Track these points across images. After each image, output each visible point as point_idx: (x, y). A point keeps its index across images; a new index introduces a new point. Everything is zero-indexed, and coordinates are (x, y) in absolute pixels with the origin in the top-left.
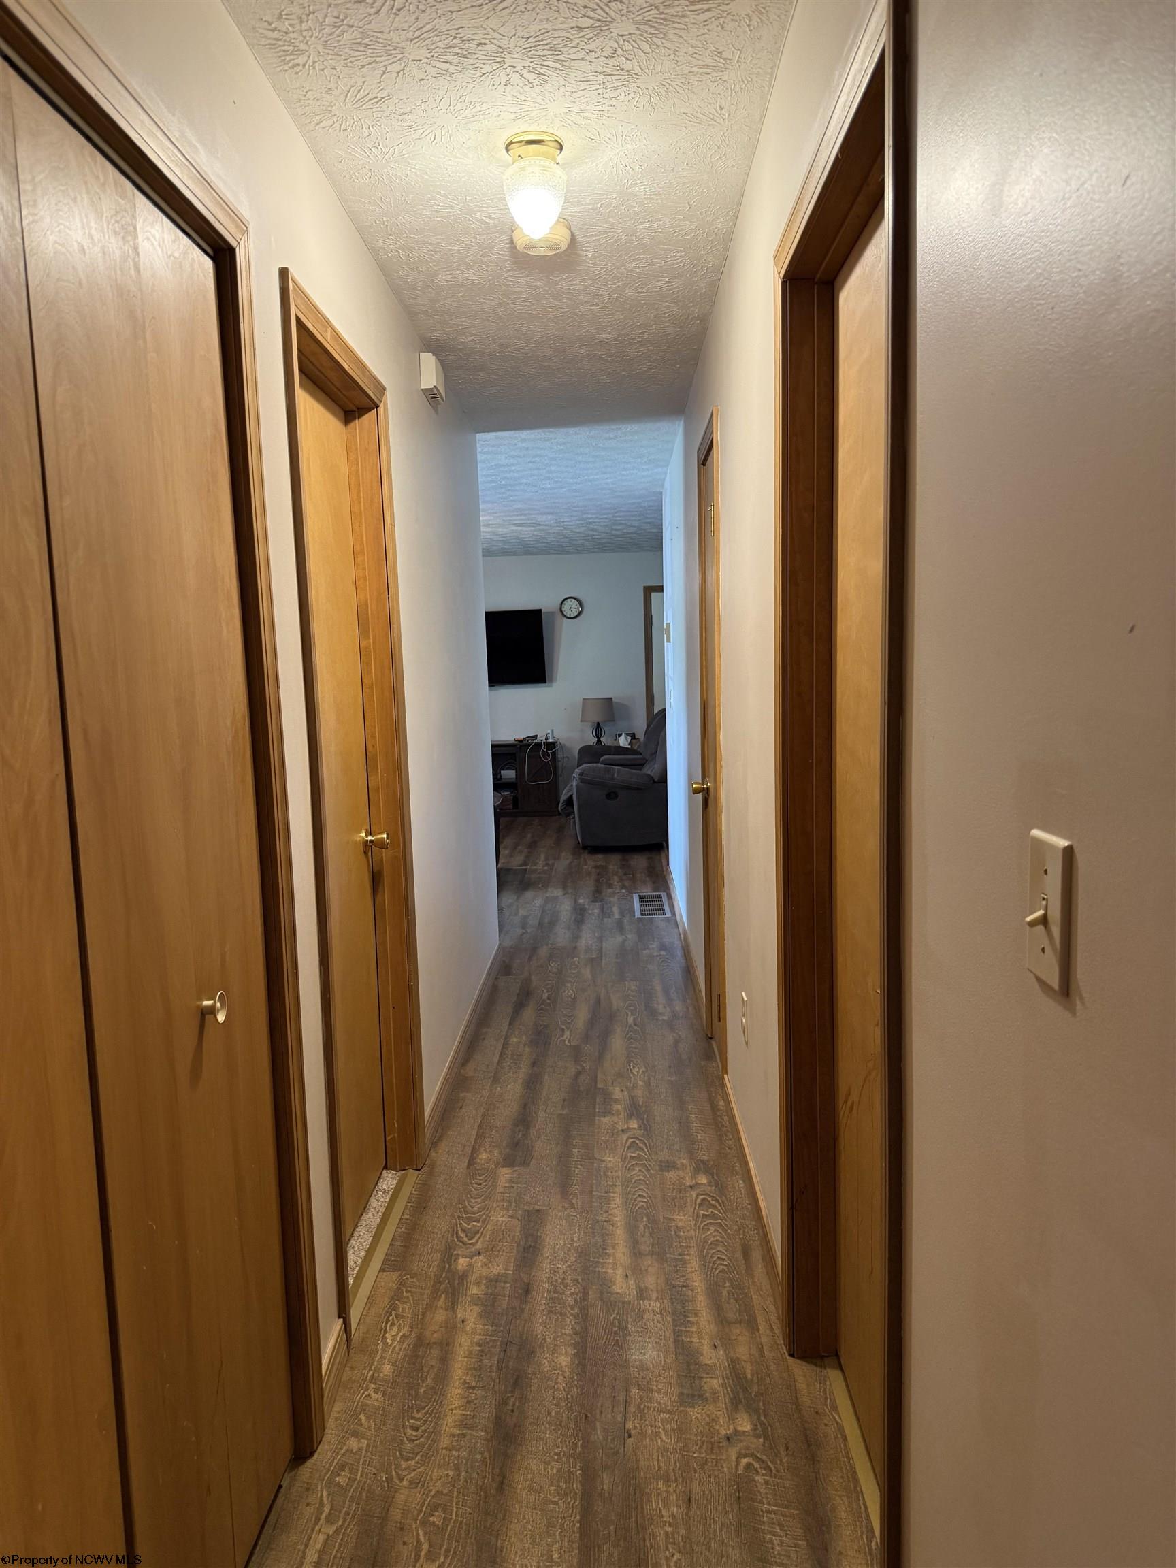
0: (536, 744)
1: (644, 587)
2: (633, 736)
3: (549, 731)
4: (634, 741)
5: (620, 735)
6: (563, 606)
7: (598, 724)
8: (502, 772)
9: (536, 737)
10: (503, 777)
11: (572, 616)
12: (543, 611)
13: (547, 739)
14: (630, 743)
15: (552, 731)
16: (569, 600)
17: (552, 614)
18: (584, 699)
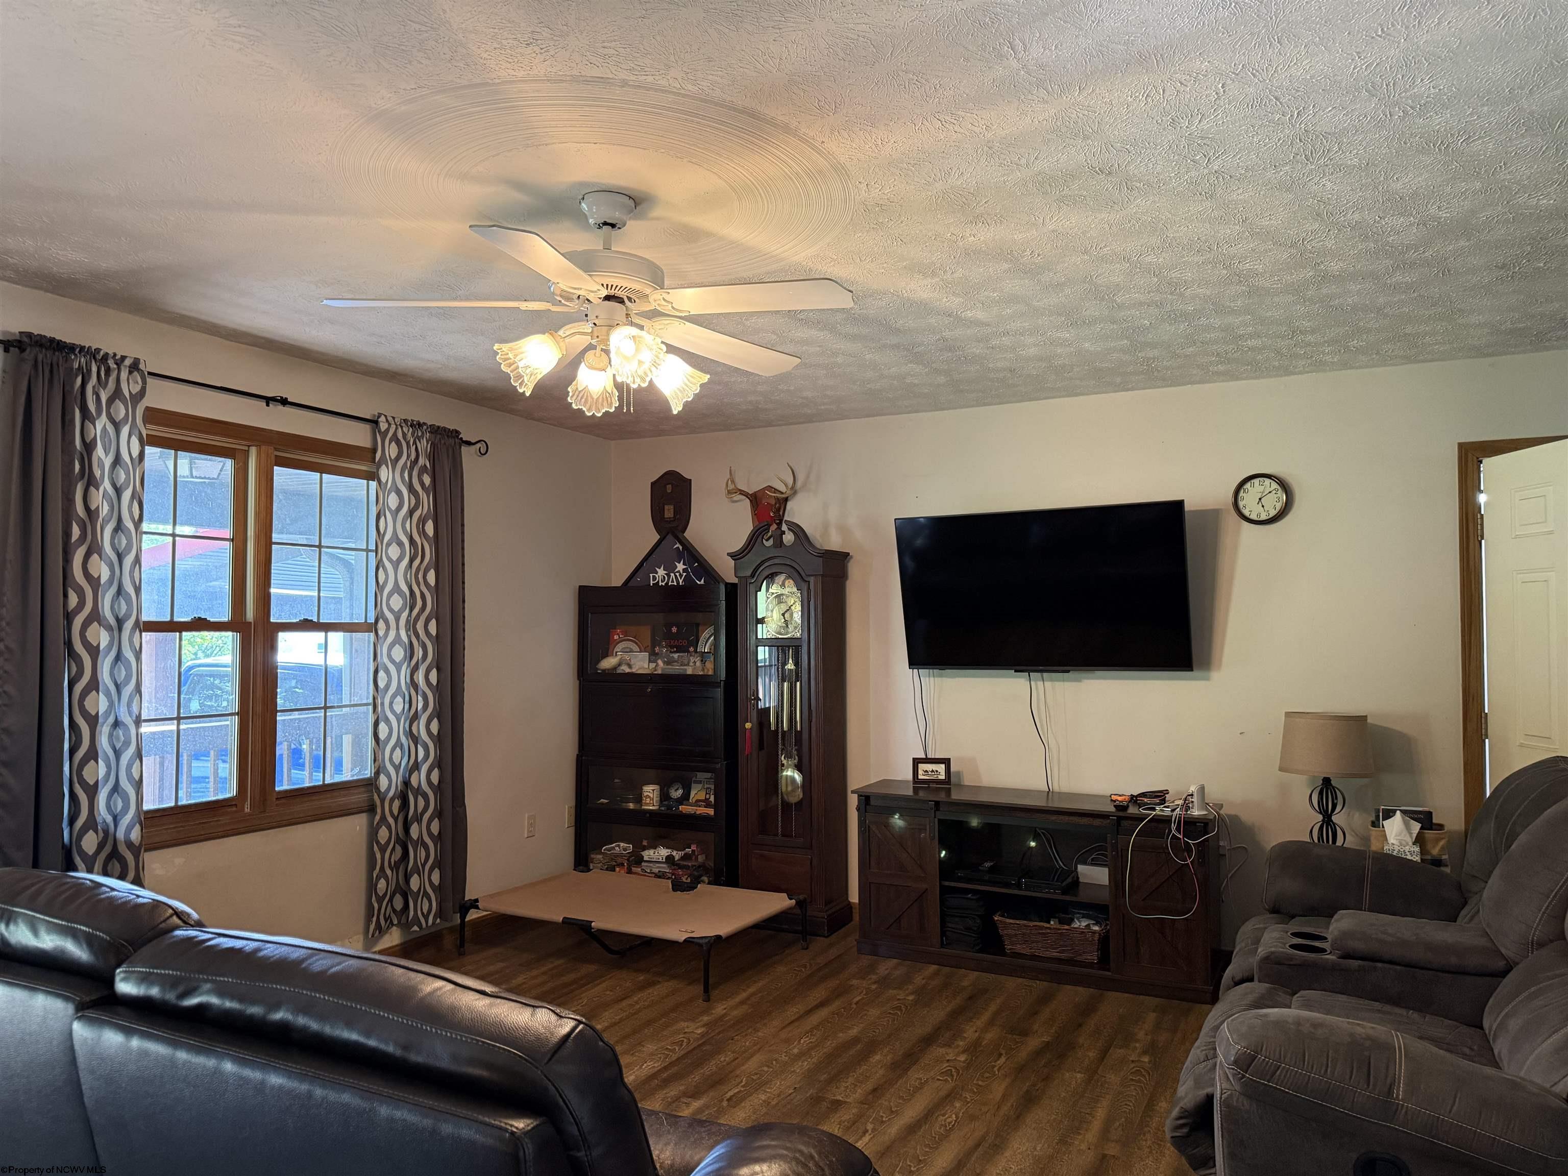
0: (1157, 820)
1: (1461, 446)
2: (1426, 820)
3: (1193, 789)
4: (1429, 834)
5: (1388, 814)
6: (1241, 494)
7: (1327, 781)
8: (1081, 868)
9: (1160, 796)
10: (1081, 880)
11: (1264, 517)
12: (1187, 507)
13: (1186, 806)
14: (1419, 840)
15: (1202, 789)
16: (1256, 481)
17: (1211, 517)
18: (1288, 714)
